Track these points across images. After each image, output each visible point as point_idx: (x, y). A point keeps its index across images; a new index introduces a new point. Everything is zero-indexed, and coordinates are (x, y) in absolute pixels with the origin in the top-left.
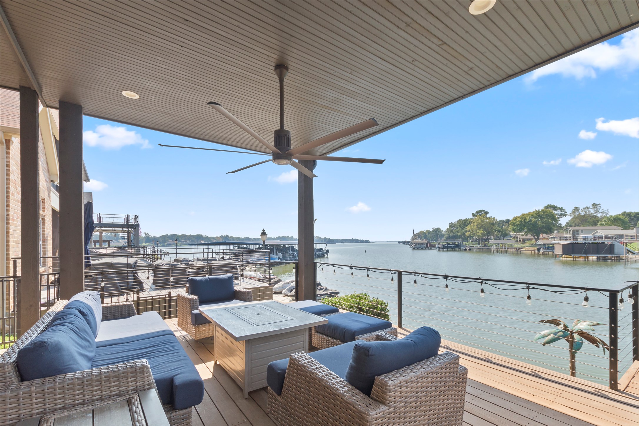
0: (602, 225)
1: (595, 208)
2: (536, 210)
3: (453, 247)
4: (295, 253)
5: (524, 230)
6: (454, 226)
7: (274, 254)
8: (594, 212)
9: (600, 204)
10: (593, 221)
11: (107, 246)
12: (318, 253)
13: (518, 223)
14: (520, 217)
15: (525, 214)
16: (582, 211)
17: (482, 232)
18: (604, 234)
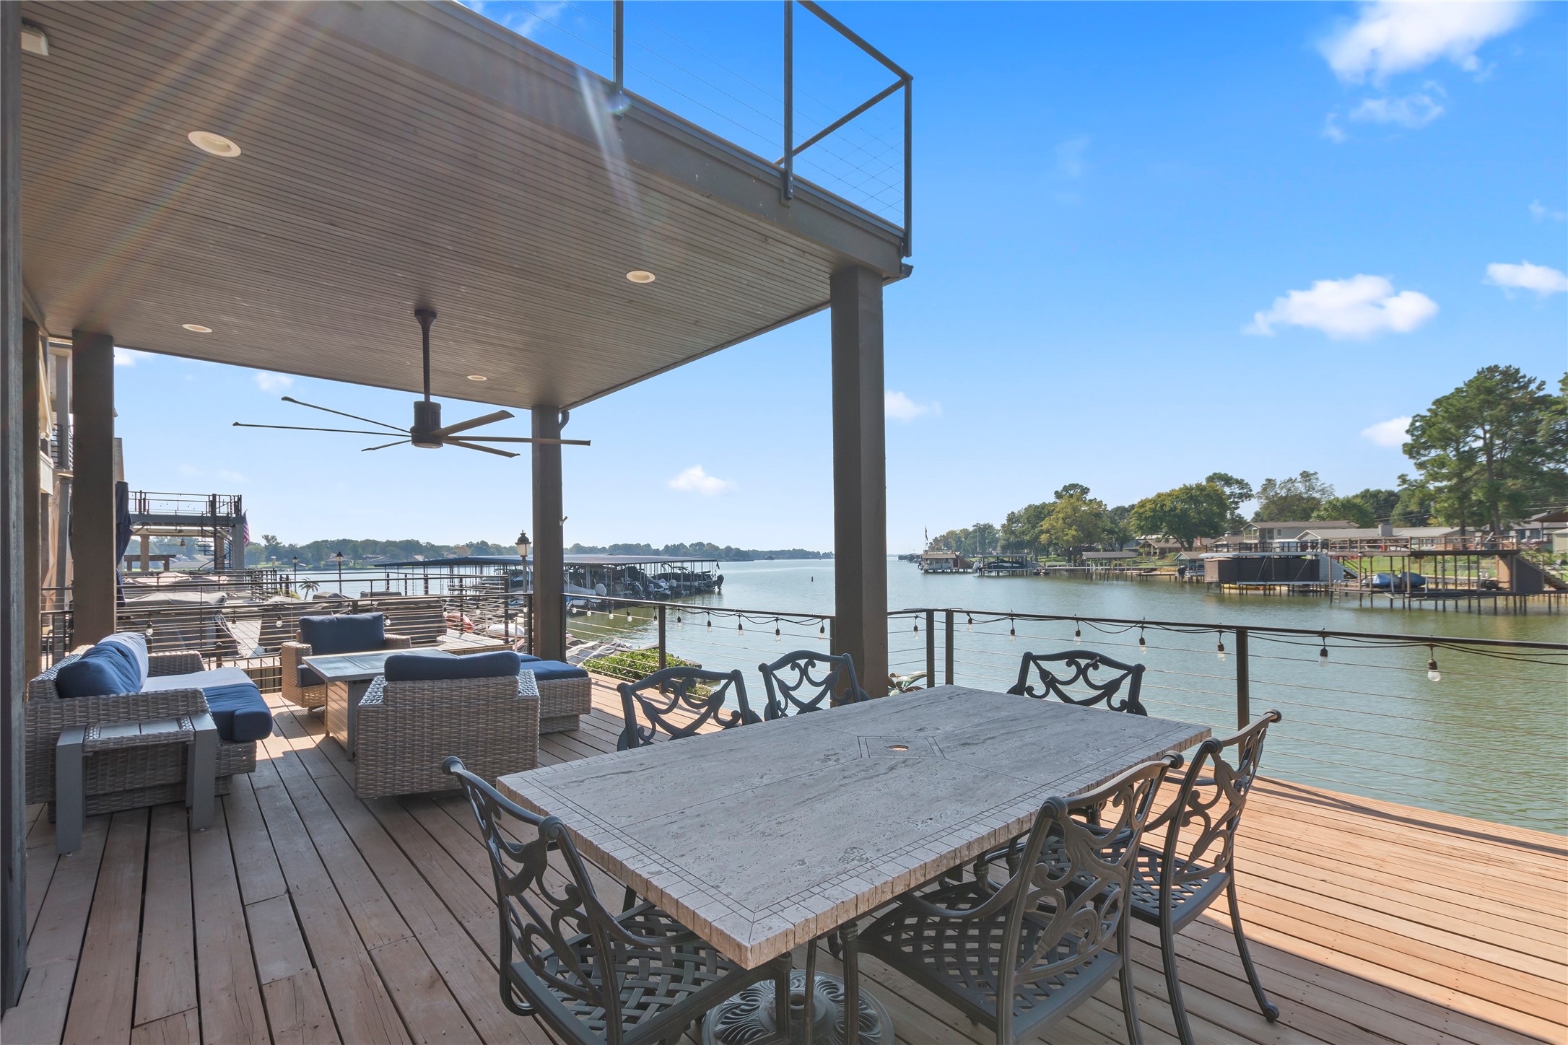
0: (1320, 518)
1: (1306, 481)
2: (1184, 485)
3: (1011, 567)
4: (637, 583)
5: (1162, 529)
6: (1018, 521)
7: (585, 587)
8: (1304, 491)
9: (1316, 473)
10: (1304, 510)
11: (162, 569)
12: (696, 584)
13: (1148, 514)
14: (1154, 501)
15: (1162, 495)
16: (1282, 489)
17: (1074, 533)
18: (1319, 538)
